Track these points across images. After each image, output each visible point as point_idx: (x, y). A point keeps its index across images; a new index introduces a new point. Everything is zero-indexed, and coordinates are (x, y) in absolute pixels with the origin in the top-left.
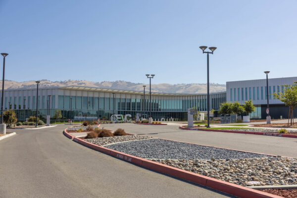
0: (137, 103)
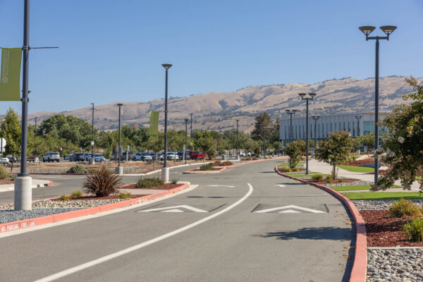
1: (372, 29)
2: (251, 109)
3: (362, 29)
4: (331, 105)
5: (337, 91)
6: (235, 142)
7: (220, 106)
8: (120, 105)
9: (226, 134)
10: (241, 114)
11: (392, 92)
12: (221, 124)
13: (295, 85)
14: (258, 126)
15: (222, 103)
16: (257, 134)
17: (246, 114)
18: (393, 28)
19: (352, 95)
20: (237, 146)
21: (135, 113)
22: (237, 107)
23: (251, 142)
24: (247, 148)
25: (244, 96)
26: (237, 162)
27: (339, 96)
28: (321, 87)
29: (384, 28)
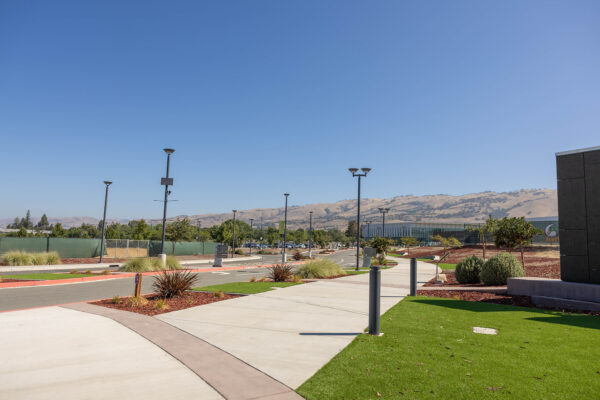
1: (356, 170)
2: (346, 215)
3: (351, 170)
4: (399, 213)
5: (403, 204)
6: (335, 236)
7: (325, 212)
8: (235, 211)
9: (330, 232)
10: (340, 218)
11: (440, 205)
12: (326, 224)
13: (376, 199)
14: (350, 228)
15: (327, 210)
16: (349, 233)
17: (343, 218)
18: (369, 170)
19: (413, 207)
20: (336, 240)
21: (269, 216)
22: (336, 213)
23: (345, 238)
24: (343, 242)
25: (342, 206)
26: (337, 250)
27: (405, 207)
28: (393, 201)
29: (363, 169)
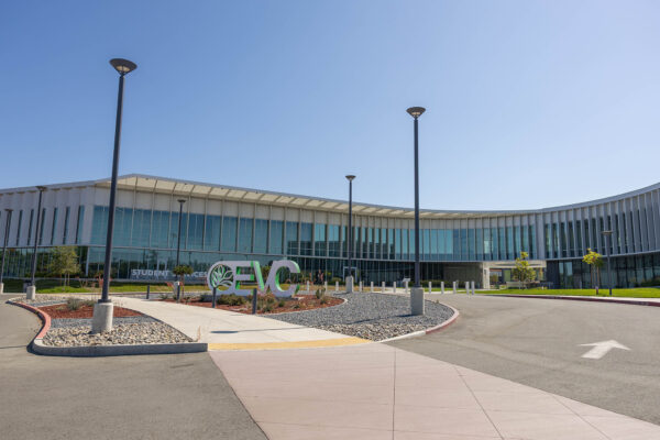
0: (331, 243)
